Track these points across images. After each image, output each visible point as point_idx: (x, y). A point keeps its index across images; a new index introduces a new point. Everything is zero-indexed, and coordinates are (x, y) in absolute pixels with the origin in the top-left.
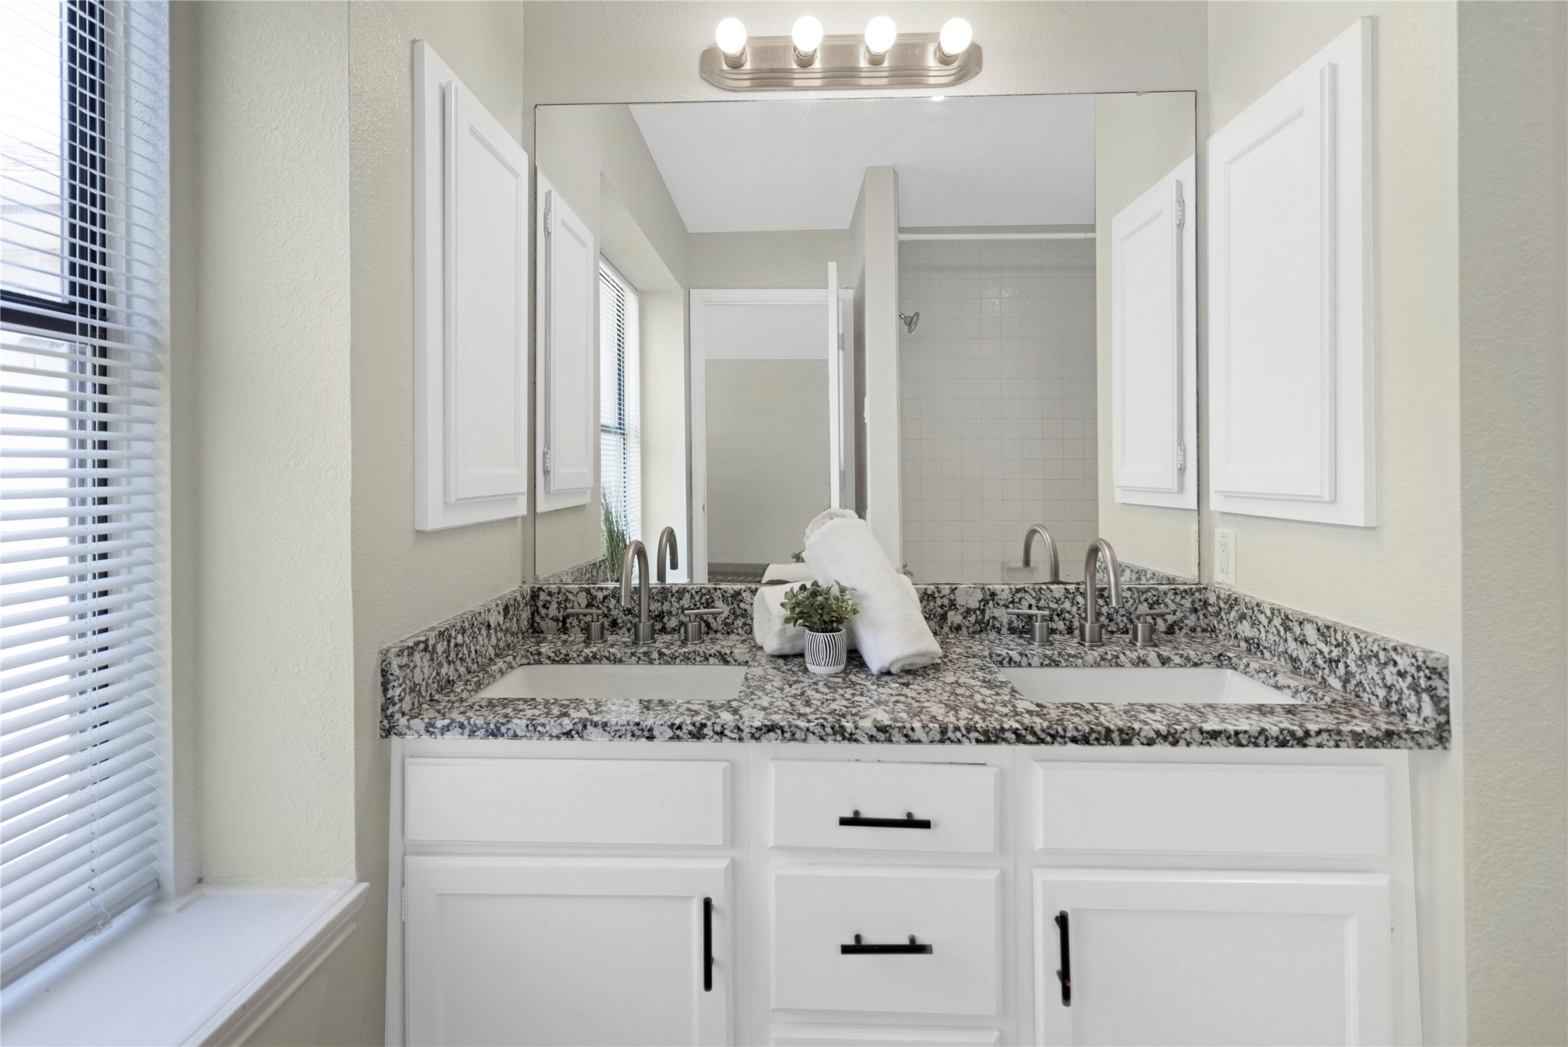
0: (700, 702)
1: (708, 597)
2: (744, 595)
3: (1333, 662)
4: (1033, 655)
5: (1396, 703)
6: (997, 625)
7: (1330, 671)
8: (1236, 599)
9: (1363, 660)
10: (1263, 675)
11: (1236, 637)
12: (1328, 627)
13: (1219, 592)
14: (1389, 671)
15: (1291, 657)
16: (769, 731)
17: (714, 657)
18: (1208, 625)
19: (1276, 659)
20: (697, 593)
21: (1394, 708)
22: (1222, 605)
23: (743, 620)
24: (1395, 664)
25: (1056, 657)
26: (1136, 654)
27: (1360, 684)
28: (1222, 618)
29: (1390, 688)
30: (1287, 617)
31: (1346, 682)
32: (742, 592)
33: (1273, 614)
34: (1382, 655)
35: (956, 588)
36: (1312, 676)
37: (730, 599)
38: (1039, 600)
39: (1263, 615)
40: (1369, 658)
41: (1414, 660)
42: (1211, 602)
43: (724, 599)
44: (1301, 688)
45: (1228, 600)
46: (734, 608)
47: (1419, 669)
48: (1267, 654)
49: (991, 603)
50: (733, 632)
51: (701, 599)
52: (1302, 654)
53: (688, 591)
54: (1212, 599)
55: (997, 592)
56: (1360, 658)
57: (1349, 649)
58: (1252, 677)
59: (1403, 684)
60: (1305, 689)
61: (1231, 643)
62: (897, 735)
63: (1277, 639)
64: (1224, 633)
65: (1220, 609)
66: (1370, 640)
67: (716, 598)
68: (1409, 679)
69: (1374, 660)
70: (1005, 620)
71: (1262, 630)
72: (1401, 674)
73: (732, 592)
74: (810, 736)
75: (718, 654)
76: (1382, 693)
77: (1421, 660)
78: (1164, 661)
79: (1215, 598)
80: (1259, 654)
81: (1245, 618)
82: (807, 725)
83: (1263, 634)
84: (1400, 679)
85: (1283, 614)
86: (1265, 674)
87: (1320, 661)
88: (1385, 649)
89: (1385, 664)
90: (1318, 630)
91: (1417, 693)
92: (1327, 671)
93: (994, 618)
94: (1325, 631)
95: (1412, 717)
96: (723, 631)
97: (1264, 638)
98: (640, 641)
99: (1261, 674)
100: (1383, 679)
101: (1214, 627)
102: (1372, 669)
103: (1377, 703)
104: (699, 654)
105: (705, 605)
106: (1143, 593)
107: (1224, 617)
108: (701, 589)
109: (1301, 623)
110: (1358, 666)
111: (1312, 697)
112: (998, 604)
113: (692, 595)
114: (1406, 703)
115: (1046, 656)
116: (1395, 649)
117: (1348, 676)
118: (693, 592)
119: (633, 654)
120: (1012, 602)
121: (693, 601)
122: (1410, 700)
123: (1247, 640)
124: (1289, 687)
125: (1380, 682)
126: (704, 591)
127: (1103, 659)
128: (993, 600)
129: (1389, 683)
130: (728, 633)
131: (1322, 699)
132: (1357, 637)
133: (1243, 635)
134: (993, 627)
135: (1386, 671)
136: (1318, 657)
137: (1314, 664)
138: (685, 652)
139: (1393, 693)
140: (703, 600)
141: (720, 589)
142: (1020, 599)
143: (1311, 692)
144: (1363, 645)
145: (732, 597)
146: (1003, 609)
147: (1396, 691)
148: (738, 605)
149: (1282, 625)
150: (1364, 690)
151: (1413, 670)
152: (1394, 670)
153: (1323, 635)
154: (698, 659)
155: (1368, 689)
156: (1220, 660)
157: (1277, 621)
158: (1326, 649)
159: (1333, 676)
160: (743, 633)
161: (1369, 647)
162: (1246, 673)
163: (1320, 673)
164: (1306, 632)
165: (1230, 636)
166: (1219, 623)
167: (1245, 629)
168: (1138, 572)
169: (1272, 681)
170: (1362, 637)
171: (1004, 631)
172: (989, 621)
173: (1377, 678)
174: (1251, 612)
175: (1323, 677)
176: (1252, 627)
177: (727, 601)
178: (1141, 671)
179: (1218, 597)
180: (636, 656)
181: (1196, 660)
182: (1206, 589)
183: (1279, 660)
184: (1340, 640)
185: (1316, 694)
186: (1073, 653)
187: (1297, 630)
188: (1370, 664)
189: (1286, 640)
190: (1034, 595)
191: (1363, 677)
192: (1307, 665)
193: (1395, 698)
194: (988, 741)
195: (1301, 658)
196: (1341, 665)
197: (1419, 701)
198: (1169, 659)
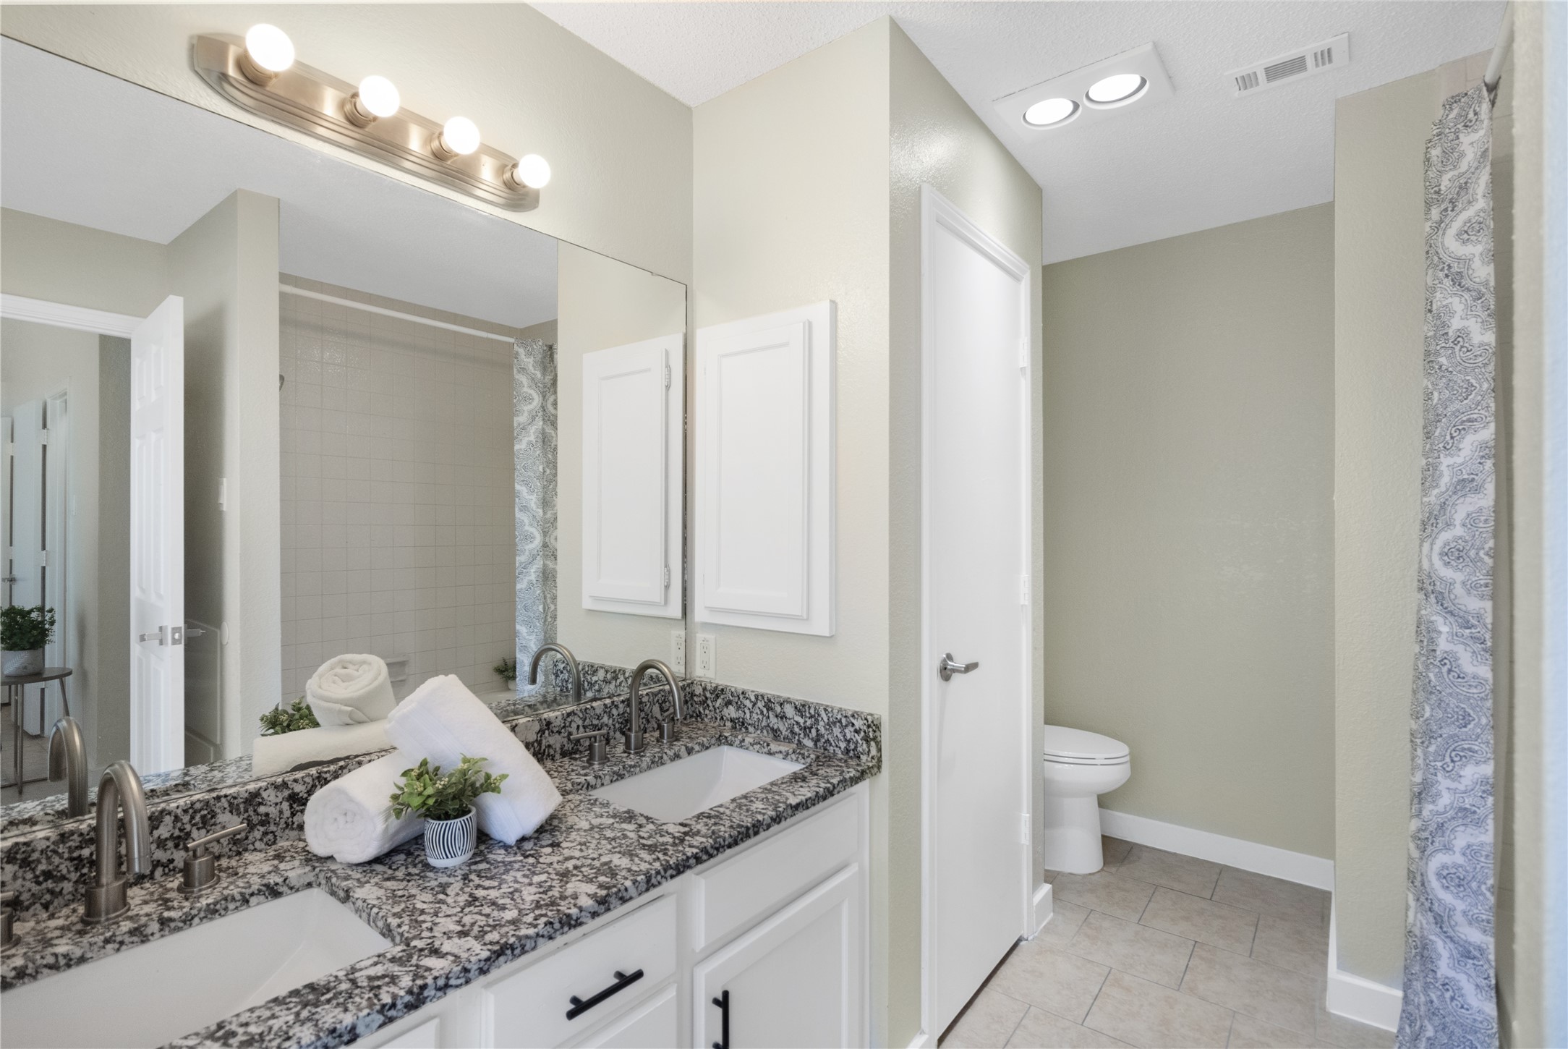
0: (371, 962)
1: (205, 812)
2: (264, 794)
3: (806, 730)
4: (605, 775)
5: (853, 750)
6: (552, 752)
7: (805, 735)
8: (722, 690)
9: (830, 725)
10: (757, 747)
11: (722, 718)
12: (804, 706)
13: (706, 685)
14: (849, 732)
15: (772, 729)
16: (499, 956)
17: (258, 894)
18: (694, 712)
19: (759, 732)
20: (185, 811)
21: (851, 754)
22: (708, 695)
23: (262, 829)
24: (853, 725)
25: (622, 772)
26: (673, 751)
27: (828, 741)
28: (708, 705)
29: (849, 741)
30: (769, 700)
31: (816, 741)
32: (261, 791)
33: (757, 699)
34: (844, 721)
35: (516, 725)
36: (790, 741)
37: (242, 806)
38: (584, 720)
39: (748, 701)
40: (834, 723)
41: (865, 722)
42: (697, 693)
43: (233, 808)
44: (791, 751)
45: (714, 691)
46: (249, 816)
47: (869, 726)
48: (751, 729)
49: (547, 732)
50: (246, 850)
51: (192, 818)
52: (783, 727)
53: (169, 813)
54: (698, 691)
55: (552, 720)
56: (828, 724)
57: (820, 719)
58: (747, 749)
59: (858, 738)
60: (794, 752)
61: (717, 723)
62: (614, 901)
63: (760, 717)
64: (709, 717)
65: (707, 698)
66: (835, 711)
67: (218, 811)
68: (862, 734)
69: (838, 724)
70: (558, 747)
71: (747, 711)
72: (857, 731)
73: (247, 795)
74: (540, 940)
75: (264, 888)
76: (843, 745)
77: (870, 720)
78: (690, 751)
79: (701, 690)
80: (744, 730)
81: (731, 704)
82: (536, 930)
83: (748, 715)
84: (856, 735)
85: (766, 699)
86: (759, 746)
87: (796, 729)
88: (846, 717)
89: (846, 726)
90: (796, 708)
91: (867, 742)
92: (802, 736)
93: (549, 746)
94: (801, 708)
95: (864, 758)
96: (230, 853)
97: (748, 717)
98: (100, 916)
99: (755, 746)
100: (844, 736)
101: (700, 712)
102: (837, 731)
103: (840, 752)
104: (233, 899)
105: (201, 825)
106: (656, 695)
107: (710, 704)
108: (193, 804)
109: (781, 705)
110: (826, 729)
111: (800, 756)
112: (553, 732)
113: (176, 817)
114: (860, 749)
115: (614, 773)
116: (853, 716)
117: (819, 735)
118: (179, 812)
119: (107, 941)
120: (564, 727)
121: (179, 825)
122: (863, 747)
123: (732, 720)
124: (781, 752)
125: (842, 738)
126: (198, 806)
127: (653, 762)
128: (548, 729)
129: (848, 738)
130: (239, 853)
131: (808, 757)
132: (826, 710)
133: (729, 717)
134: (548, 755)
135: (847, 731)
136: (795, 726)
137: (792, 732)
138: (208, 905)
139: (851, 744)
140: (198, 818)
141: (226, 796)
142: (571, 722)
143: (799, 753)
144: (830, 715)
145: (244, 803)
146: (557, 735)
147: (854, 742)
148: (255, 811)
149: (764, 706)
150: (831, 745)
151: (865, 728)
152: (852, 729)
153: (799, 711)
154: (231, 906)
155: (833, 744)
156: (721, 740)
157: (760, 704)
158: (801, 721)
159: (807, 738)
160: (263, 846)
161: (835, 716)
162: (741, 747)
163: (797, 737)
164: (785, 710)
165: (716, 718)
166: (704, 709)
167: (731, 712)
168: (615, 672)
169: (766, 750)
170: (830, 710)
171: (558, 756)
172: (545, 750)
173: (839, 736)
174: (736, 699)
175: (799, 740)
176: (738, 710)
177: (238, 809)
178: (678, 763)
179: (705, 689)
180: (115, 941)
181: (707, 745)
182: (692, 683)
183: (762, 732)
184: (813, 713)
185: (803, 754)
186: (633, 763)
187: (778, 709)
188: (835, 727)
189: (768, 717)
190: (581, 715)
191: (830, 736)
192: (785, 732)
193: (852, 746)
194: (679, 873)
195: (781, 728)
196: (814, 731)
197: (869, 747)
198: (693, 748)
